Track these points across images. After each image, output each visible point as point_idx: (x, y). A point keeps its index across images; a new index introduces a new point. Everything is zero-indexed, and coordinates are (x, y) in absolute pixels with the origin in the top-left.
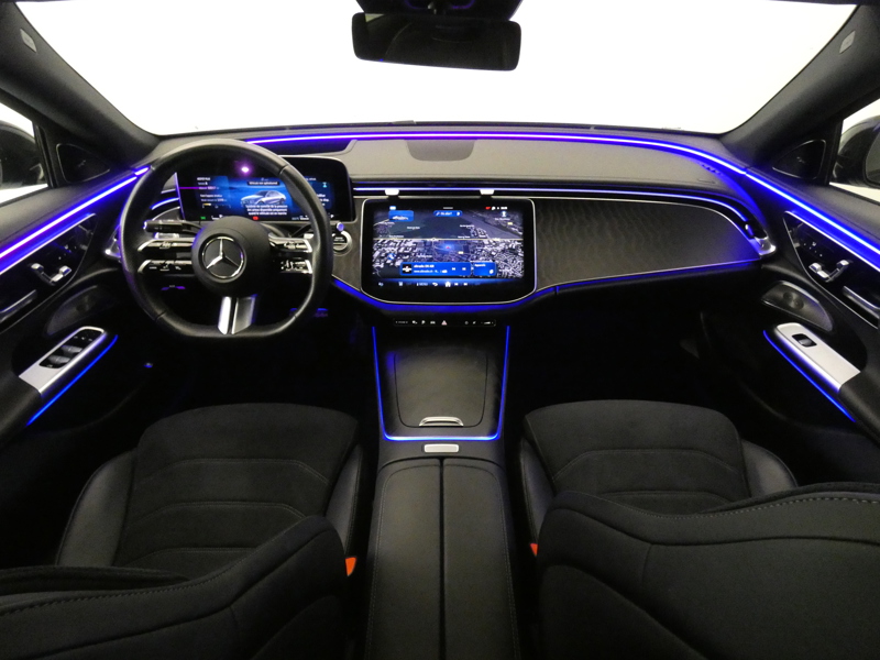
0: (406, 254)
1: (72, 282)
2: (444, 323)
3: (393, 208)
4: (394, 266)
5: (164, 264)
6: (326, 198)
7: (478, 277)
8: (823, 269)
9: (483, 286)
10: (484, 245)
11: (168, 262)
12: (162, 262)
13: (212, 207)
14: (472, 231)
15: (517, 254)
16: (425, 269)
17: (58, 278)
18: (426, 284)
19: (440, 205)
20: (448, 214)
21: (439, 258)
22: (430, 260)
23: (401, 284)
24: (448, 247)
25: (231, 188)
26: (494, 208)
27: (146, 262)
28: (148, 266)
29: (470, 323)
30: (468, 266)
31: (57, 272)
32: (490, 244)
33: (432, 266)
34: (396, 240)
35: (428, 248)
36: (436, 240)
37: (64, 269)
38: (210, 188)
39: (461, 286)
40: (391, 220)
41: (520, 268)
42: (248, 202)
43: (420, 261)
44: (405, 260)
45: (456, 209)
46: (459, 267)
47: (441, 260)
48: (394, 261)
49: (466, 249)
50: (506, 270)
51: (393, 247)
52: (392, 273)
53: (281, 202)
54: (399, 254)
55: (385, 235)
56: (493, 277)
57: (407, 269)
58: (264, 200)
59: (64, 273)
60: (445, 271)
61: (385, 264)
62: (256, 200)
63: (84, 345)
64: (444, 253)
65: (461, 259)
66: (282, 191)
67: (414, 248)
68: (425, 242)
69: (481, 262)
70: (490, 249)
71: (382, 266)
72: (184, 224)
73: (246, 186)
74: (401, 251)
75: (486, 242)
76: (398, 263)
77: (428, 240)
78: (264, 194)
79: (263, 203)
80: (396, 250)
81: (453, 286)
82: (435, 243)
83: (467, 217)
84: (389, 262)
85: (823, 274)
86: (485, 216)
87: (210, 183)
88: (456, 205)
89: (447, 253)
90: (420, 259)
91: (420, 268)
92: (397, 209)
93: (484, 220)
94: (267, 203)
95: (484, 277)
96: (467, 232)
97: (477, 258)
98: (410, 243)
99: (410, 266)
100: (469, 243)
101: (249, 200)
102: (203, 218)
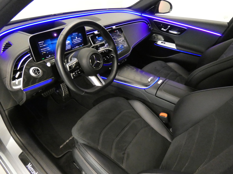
2: (119, 64)
3: (97, 37)
6: (81, 39)
7: (122, 49)
8: (164, 29)
13: (46, 53)
14: (115, 38)
15: (125, 41)
25: (52, 43)
26: (116, 31)
27: (71, 74)
29: (123, 61)
38: (44, 46)
41: (127, 44)
50: (125, 46)
53: (69, 44)
56: (124, 48)
65: (117, 46)
69: (120, 45)
75: (119, 40)
83: (112, 35)
85: (165, 30)
93: (115, 35)
100: (116, 41)
102: (43, 59)
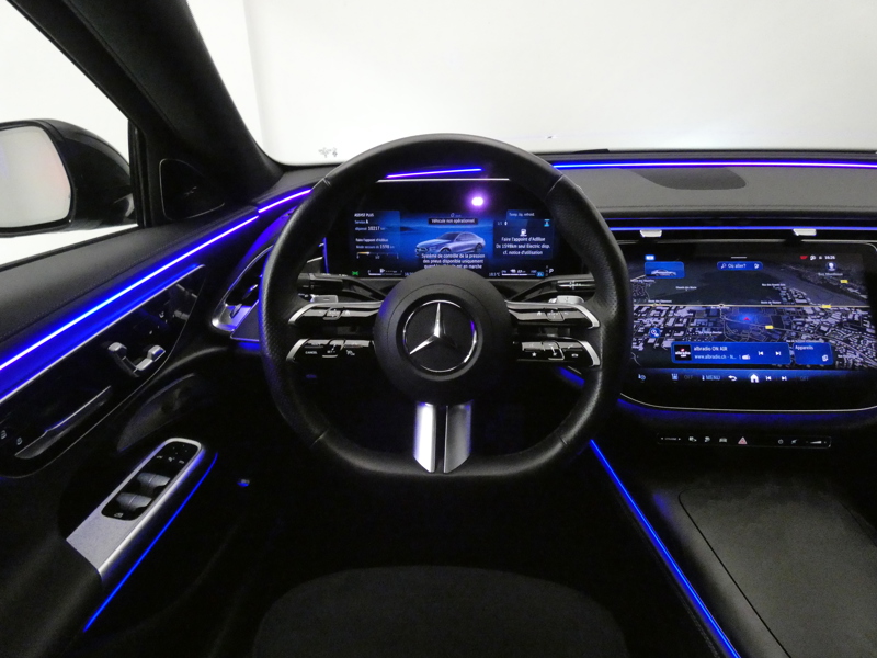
0: (679, 329)
1: (164, 368)
2: (743, 441)
3: (650, 258)
4: (660, 348)
5: (328, 347)
6: (545, 243)
7: (804, 367)
9: (814, 381)
10: (805, 315)
11: (335, 343)
12: (325, 342)
13: (371, 257)
14: (783, 293)
15: (863, 330)
16: (712, 353)
17: (145, 364)
18: (716, 378)
19: (727, 253)
20: (738, 266)
21: (734, 337)
22: (719, 340)
23: (675, 377)
24: (745, 318)
25: (403, 229)
26: (813, 258)
27: (300, 343)
28: (302, 349)
29: (787, 442)
30: (784, 350)
31: (144, 356)
32: (815, 313)
33: (725, 349)
34: (659, 306)
35: (714, 319)
36: (726, 306)
37: (155, 350)
38: (371, 228)
39: (776, 382)
40: (649, 276)
41: (872, 353)
42: (426, 249)
43: (703, 340)
44: (678, 339)
45: (752, 259)
46: (769, 351)
47: (739, 338)
48: (660, 341)
49: (777, 322)
50: (850, 356)
51: (657, 317)
52: (658, 359)
53: (477, 249)
54: (666, 329)
55: (642, 298)
56: (829, 366)
57: (683, 354)
58: (451, 246)
59: (154, 357)
60: (746, 357)
61: (646, 344)
62: (438, 246)
63: (171, 473)
64: (741, 328)
65: (770, 338)
66: (480, 233)
67: (690, 320)
68: (708, 311)
69: (805, 342)
70: (816, 322)
71: (641, 348)
72: (344, 280)
73: (425, 225)
74: (670, 323)
75: (808, 310)
76: (667, 344)
77: (712, 306)
78: (452, 238)
79: (449, 251)
80: (661, 321)
81: (762, 380)
82: (725, 311)
83: (773, 273)
84: (651, 341)
86: (802, 270)
87: (373, 222)
88: (752, 252)
89: (747, 328)
90: (703, 337)
91: (703, 352)
92: (656, 260)
93: (800, 275)
94: (455, 250)
95: (813, 367)
96: (775, 294)
97: (797, 336)
98: (684, 312)
99: (687, 348)
100: (781, 312)
101: (428, 247)
102: (355, 273)
